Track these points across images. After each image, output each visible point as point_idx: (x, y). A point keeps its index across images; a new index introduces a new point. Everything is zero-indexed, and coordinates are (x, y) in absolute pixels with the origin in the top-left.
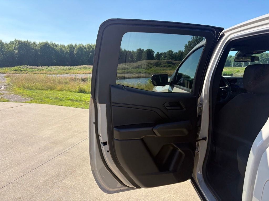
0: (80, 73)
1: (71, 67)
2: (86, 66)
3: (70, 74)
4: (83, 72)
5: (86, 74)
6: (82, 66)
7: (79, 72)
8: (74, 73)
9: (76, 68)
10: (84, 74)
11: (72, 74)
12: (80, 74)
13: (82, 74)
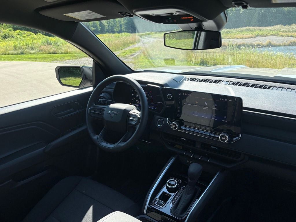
0: (239, 37)
1: (231, 30)
2: (250, 27)
3: (225, 39)
4: (242, 36)
5: (245, 38)
6: (244, 28)
7: (237, 36)
8: (231, 38)
9: (236, 31)
10: (243, 38)
11: (228, 39)
12: (237, 38)
13: (241, 39)
